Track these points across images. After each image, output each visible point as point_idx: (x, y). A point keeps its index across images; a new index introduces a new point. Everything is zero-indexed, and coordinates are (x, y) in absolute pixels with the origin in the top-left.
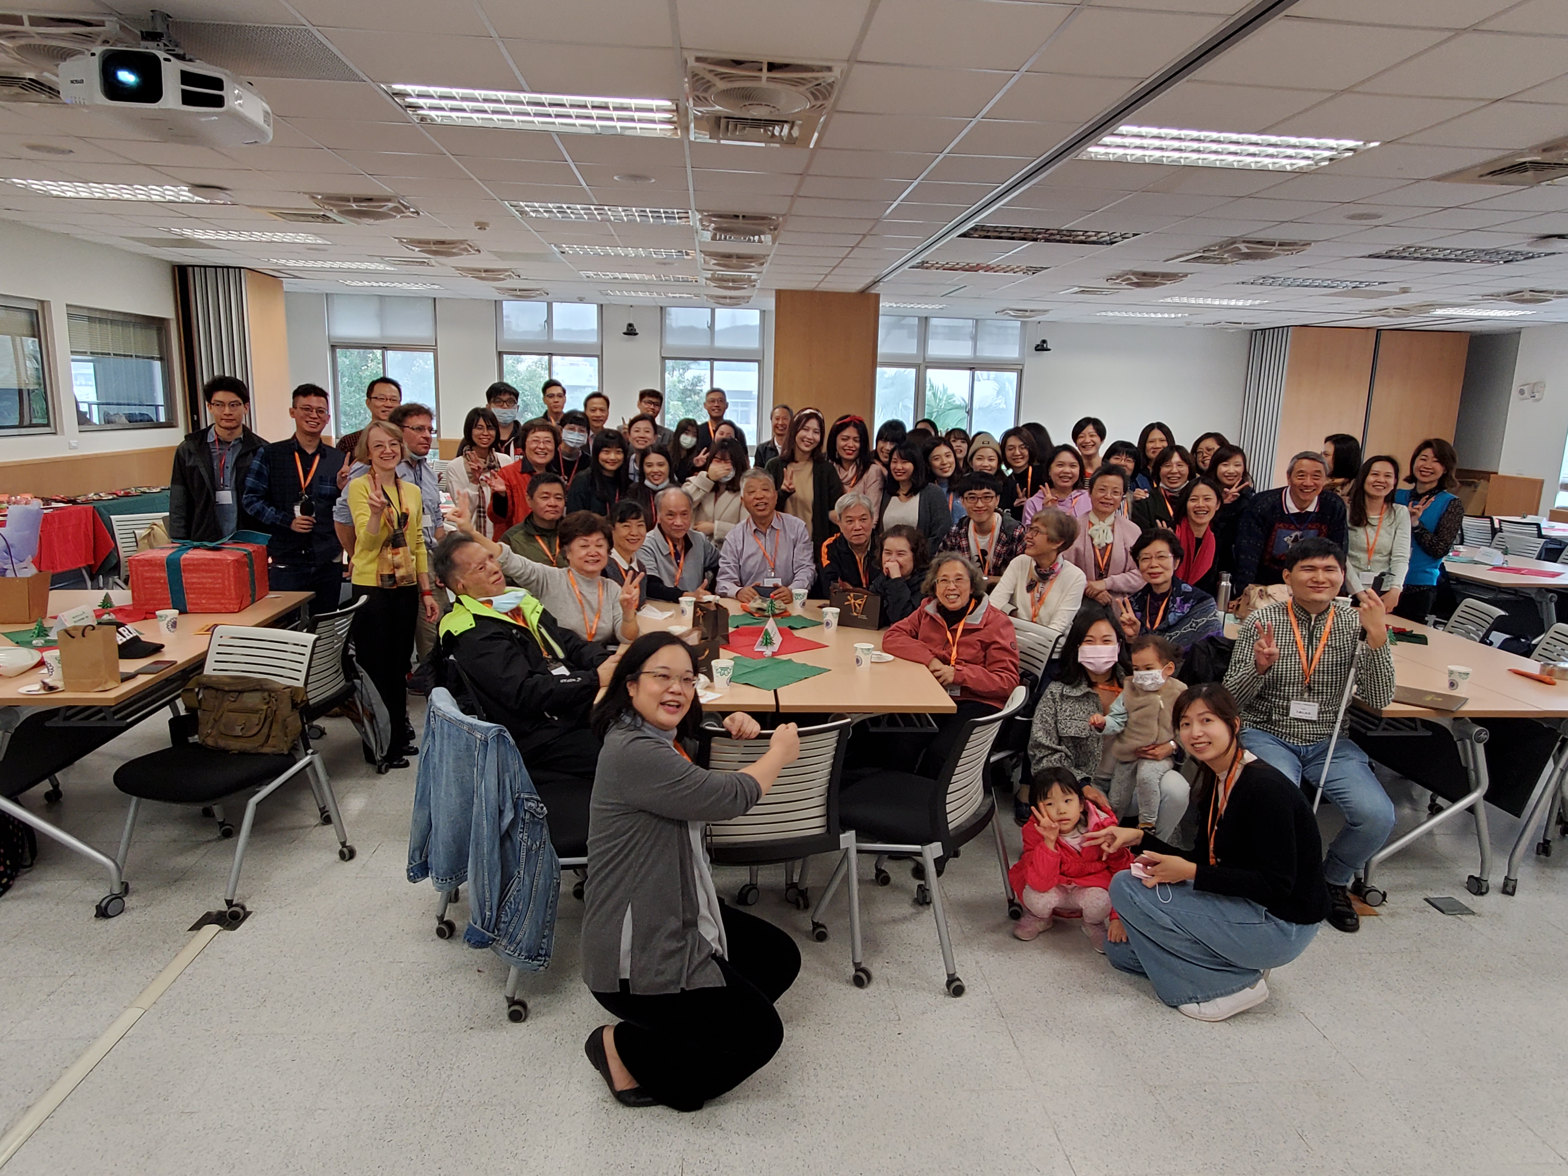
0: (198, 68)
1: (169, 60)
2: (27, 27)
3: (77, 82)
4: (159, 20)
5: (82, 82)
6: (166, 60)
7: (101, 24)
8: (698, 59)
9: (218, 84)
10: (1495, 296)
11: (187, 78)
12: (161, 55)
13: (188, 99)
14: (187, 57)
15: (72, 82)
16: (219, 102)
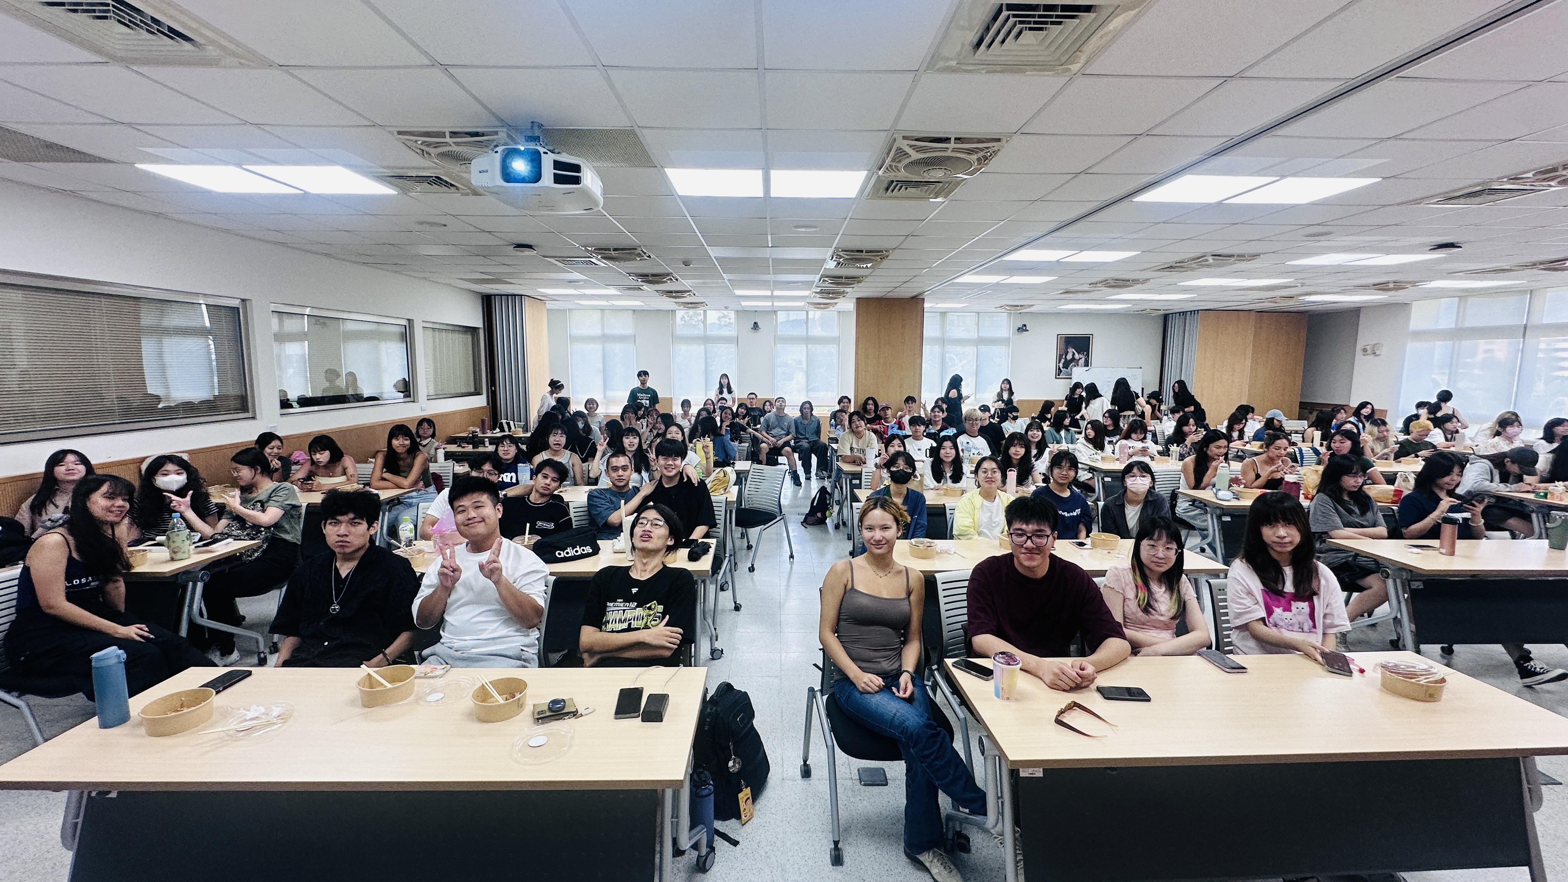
0: (565, 158)
1: (547, 153)
2: (448, 139)
3: (483, 171)
4: (536, 128)
5: (487, 171)
6: (544, 153)
7: (496, 133)
8: (904, 138)
9: (577, 168)
10: (1365, 287)
11: (558, 165)
12: (542, 150)
13: (558, 179)
14: (557, 151)
15: (480, 172)
16: (576, 181)
